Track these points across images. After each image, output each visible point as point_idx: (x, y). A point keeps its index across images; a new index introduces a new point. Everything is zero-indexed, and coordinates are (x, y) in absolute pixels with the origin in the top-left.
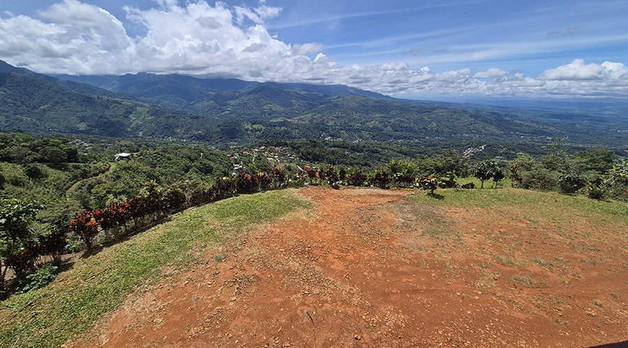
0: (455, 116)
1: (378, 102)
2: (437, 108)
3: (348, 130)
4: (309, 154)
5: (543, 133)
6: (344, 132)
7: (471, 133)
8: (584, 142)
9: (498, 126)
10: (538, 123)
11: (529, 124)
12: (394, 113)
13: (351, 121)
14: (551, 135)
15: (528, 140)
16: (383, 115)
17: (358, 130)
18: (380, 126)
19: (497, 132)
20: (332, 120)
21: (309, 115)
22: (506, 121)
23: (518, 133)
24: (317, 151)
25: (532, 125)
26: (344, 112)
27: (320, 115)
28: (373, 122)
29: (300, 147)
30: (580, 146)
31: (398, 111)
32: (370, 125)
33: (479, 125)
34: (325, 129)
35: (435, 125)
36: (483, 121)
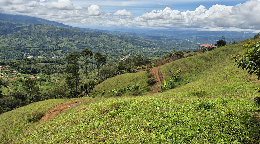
0: (112, 38)
1: (63, 29)
2: (102, 34)
3: (46, 50)
4: (28, 69)
5: (151, 46)
6: (42, 51)
7: (122, 48)
8: (166, 50)
9: (133, 44)
10: (148, 41)
11: (145, 42)
12: (76, 37)
13: (46, 43)
14: (154, 47)
15: (146, 50)
16: (68, 38)
17: (53, 50)
18: (68, 46)
19: (133, 47)
20: (30, 43)
21: (7, 40)
22: (136, 41)
23: (142, 47)
24: (34, 66)
25: (147, 42)
26: (38, 37)
27: (17, 39)
28: (63, 44)
29: (17, 65)
30: (165, 51)
31: (78, 36)
32: (62, 45)
33: (125, 43)
34: (26, 50)
35: (102, 44)
36: (125, 41)
